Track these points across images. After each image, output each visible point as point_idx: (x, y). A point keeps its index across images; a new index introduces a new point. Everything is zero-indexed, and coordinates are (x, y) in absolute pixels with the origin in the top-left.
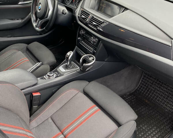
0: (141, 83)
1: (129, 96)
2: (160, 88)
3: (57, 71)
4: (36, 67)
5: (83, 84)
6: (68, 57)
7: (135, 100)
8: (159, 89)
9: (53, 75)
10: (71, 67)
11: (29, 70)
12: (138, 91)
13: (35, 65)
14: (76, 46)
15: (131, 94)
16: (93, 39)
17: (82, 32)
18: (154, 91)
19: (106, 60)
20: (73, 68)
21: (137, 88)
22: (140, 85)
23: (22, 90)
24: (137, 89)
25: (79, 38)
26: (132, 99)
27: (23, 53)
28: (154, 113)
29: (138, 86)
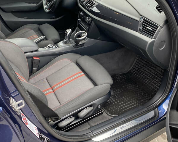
0: (134, 66)
1: (121, 75)
2: (148, 69)
3: (57, 45)
4: (40, 39)
5: (77, 57)
6: (67, 34)
7: (125, 79)
8: (148, 71)
9: (53, 47)
10: (69, 43)
11: (34, 41)
12: (131, 72)
13: (40, 37)
14: (77, 27)
15: (123, 74)
16: (87, 19)
17: (81, 14)
18: (144, 72)
19: (98, 39)
20: (71, 43)
21: (130, 69)
22: (133, 67)
23: (25, 53)
24: (130, 71)
25: (79, 19)
26: (123, 78)
27: (35, 32)
28: (139, 90)
29: (132, 67)
